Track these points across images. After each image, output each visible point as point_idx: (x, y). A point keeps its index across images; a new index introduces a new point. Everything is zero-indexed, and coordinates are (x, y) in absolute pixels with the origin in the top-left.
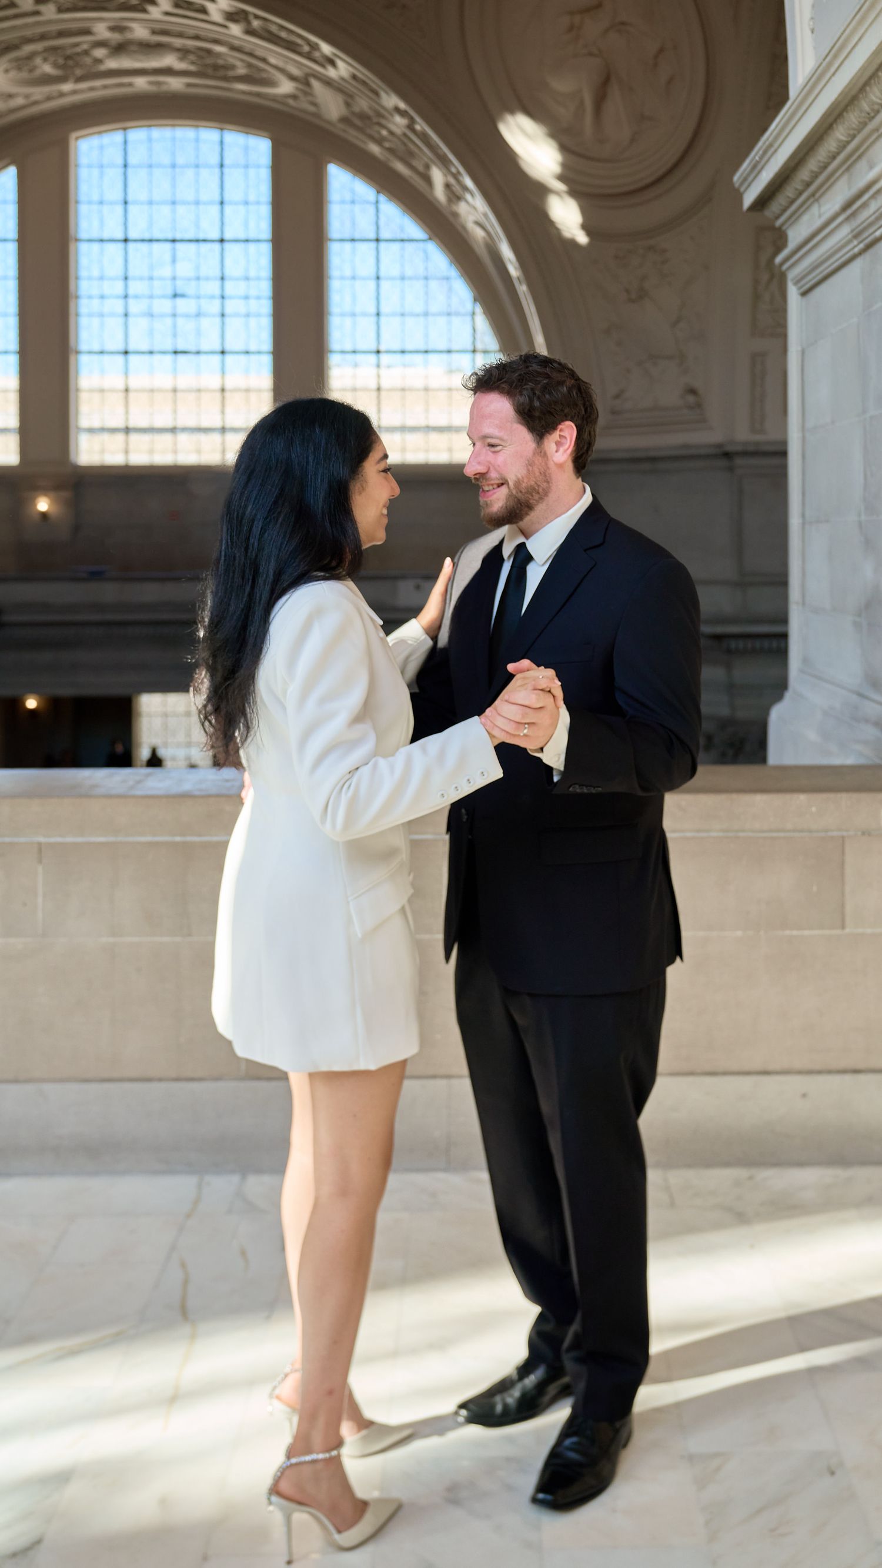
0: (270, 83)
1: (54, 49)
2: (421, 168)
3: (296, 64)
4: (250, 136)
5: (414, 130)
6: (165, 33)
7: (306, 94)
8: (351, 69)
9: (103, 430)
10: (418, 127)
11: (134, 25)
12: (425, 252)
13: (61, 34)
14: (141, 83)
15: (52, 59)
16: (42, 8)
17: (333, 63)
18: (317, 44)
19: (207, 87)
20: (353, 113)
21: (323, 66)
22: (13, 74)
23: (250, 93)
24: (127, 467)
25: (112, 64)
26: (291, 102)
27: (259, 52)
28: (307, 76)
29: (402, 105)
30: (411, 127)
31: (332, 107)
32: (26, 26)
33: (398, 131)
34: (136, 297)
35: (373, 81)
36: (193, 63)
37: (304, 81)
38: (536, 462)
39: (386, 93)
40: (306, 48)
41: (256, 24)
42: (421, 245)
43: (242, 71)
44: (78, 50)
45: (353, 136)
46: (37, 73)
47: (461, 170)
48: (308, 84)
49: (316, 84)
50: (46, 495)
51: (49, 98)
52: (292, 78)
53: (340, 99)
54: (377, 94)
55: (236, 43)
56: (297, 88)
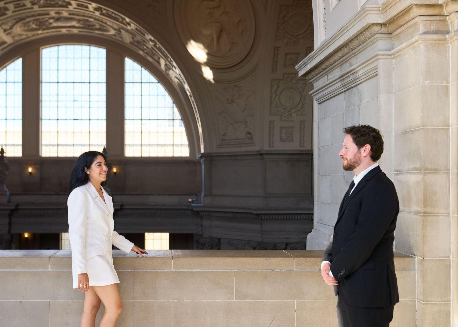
0: (107, 31)
1: (37, 20)
2: (157, 59)
3: (116, 24)
4: (99, 48)
5: (156, 47)
6: (73, 14)
7: (119, 34)
8: (135, 26)
9: (50, 145)
10: (157, 46)
11: (63, 12)
12: (157, 86)
13: (39, 15)
14: (64, 31)
15: (35, 23)
16: (34, 7)
17: (130, 25)
18: (125, 18)
19: (86, 32)
20: (134, 41)
21: (126, 26)
22: (22, 28)
23: (100, 34)
24: (58, 157)
25: (55, 24)
26: (113, 37)
27: (104, 21)
28: (120, 28)
29: (152, 38)
30: (155, 45)
31: (127, 38)
32: (28, 12)
33: (150, 47)
34: (61, 101)
35: (143, 31)
36: (81, 24)
37: (119, 30)
38: (357, 155)
39: (148, 35)
40: (121, 20)
41: (104, 11)
42: (156, 84)
43: (98, 27)
44: (44, 20)
45: (134, 48)
46: (31, 27)
47: (172, 59)
48: (120, 31)
49: (122, 31)
50: (31, 167)
51: (34, 36)
52: (115, 29)
53: (130, 36)
54: (144, 35)
55: (97, 18)
56: (116, 32)
